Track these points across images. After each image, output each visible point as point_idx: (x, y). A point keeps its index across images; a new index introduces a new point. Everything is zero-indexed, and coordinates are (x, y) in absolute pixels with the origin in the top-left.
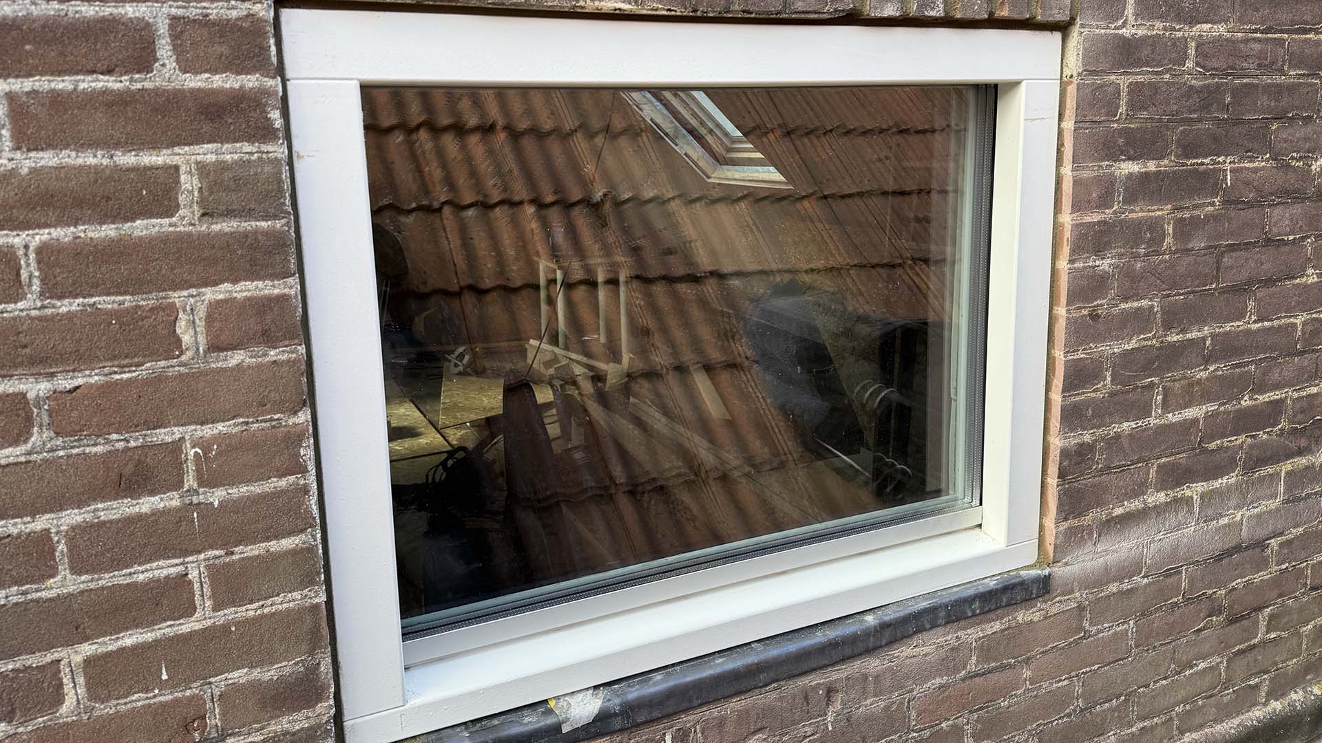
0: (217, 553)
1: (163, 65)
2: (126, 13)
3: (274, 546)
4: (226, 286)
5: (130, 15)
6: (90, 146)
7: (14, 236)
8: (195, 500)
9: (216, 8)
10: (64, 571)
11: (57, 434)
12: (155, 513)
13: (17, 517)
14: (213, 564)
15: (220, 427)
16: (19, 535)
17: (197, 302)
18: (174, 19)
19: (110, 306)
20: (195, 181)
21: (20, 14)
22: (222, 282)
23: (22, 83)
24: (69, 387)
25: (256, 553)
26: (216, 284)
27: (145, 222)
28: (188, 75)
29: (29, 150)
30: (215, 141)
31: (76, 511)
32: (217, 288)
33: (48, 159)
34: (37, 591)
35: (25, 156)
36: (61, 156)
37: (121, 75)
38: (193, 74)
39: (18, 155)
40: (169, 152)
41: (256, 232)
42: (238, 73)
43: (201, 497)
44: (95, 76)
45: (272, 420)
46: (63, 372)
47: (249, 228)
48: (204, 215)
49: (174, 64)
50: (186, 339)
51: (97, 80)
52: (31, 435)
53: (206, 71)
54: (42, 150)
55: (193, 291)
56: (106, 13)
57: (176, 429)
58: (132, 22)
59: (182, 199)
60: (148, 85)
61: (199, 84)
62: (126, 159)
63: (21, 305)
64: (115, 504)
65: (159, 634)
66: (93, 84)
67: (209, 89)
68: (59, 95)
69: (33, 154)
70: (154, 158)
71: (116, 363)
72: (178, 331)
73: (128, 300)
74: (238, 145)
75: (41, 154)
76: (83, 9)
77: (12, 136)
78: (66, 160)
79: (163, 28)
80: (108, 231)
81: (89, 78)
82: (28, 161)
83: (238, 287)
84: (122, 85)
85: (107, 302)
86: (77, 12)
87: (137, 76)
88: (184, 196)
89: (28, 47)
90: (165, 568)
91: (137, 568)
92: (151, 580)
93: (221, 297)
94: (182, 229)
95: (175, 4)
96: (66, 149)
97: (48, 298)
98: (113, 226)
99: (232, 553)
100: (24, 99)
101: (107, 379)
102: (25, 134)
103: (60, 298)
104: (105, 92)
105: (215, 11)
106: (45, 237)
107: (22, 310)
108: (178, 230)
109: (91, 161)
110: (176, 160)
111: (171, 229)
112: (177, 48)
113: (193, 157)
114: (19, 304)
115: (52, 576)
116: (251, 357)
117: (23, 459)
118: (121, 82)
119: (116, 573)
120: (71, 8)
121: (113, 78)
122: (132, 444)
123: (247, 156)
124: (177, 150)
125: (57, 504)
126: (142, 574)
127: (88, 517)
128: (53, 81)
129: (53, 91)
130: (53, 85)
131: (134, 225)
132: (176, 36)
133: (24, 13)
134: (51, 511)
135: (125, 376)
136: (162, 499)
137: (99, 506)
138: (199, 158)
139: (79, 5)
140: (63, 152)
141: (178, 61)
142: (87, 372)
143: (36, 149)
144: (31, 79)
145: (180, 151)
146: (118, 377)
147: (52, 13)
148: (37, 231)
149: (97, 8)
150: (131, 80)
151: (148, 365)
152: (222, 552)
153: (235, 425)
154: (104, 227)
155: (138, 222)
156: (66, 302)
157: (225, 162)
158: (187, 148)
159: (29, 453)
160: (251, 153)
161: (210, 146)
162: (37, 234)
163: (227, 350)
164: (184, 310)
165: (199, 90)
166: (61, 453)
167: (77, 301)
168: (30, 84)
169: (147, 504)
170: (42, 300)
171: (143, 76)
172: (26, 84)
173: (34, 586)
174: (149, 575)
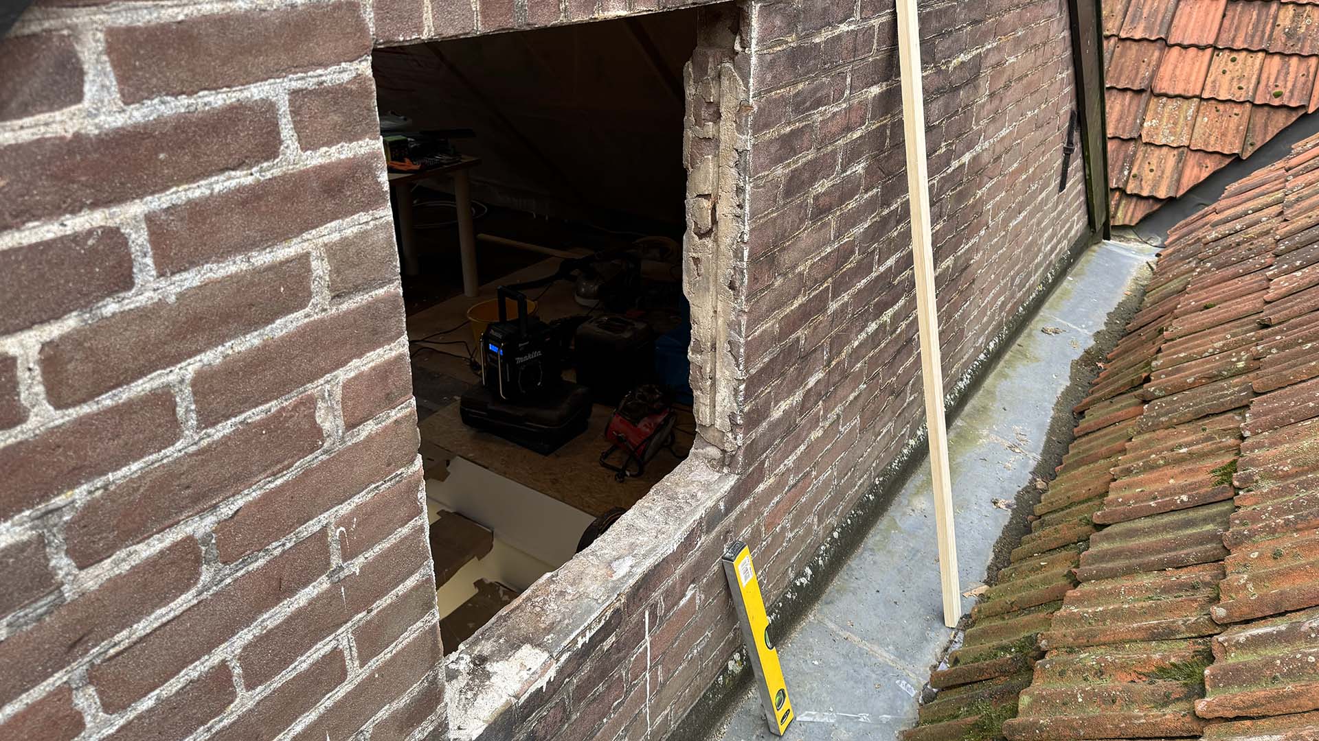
0: (360, 615)
1: (287, 147)
2: (252, 96)
3: (401, 589)
4: (355, 362)
5: (257, 97)
6: (229, 253)
7: (167, 374)
8: (342, 575)
9: (330, 74)
10: (241, 691)
11: (225, 563)
12: (311, 603)
13: (196, 660)
14: (359, 627)
15: (357, 500)
16: (200, 675)
17: (333, 386)
18: (294, 93)
19: (258, 418)
20: (326, 265)
21: (151, 118)
22: (351, 359)
23: (159, 199)
24: (231, 513)
25: (389, 601)
26: (345, 363)
27: (283, 320)
28: (309, 152)
29: (173, 274)
30: (337, 218)
31: (246, 630)
32: (347, 367)
33: (191, 279)
34: (221, 721)
35: (169, 282)
36: (202, 272)
37: (251, 167)
38: (313, 150)
39: (163, 283)
40: (299, 239)
41: (377, 301)
42: (351, 141)
43: (346, 571)
44: (227, 173)
45: (395, 477)
46: (224, 500)
47: (370, 299)
48: (333, 298)
49: (296, 143)
50: (327, 426)
51: (229, 178)
52: (200, 574)
53: (323, 145)
54: (186, 270)
55: (328, 377)
56: (234, 100)
57: (321, 517)
58: (257, 105)
59: (314, 287)
60: (277, 172)
61: (320, 160)
62: (262, 258)
63: (179, 445)
64: (276, 609)
65: (322, 709)
66: (227, 184)
67: (329, 164)
68: (196, 204)
69: (177, 277)
70: (287, 250)
71: (269, 472)
72: (319, 421)
73: (274, 406)
74: (356, 217)
75: (185, 275)
76: (211, 99)
77: (155, 263)
78: (209, 275)
79: (284, 107)
80: (253, 340)
81: (222, 178)
82: (172, 287)
83: (365, 359)
84: (252, 177)
85: (255, 414)
86: (206, 104)
87: (265, 165)
88: (316, 283)
89: (162, 156)
90: (322, 648)
91: (299, 659)
92: (313, 665)
93: (352, 374)
94: (316, 317)
95: (295, 76)
96: (207, 263)
97: (204, 428)
98: (256, 333)
99: (372, 610)
100: (163, 217)
101: (263, 491)
102: (169, 257)
103: (214, 424)
104: (240, 190)
105: (329, 77)
106: (198, 365)
107: (180, 451)
108: (312, 319)
109: (233, 269)
110: (307, 246)
111: (307, 320)
112: (298, 127)
113: (320, 240)
114: (177, 444)
115: (232, 701)
116: (377, 424)
117: (195, 602)
118: (252, 174)
119: (284, 672)
120: (199, 100)
121: (245, 172)
122: (288, 545)
123: (364, 227)
124: (305, 236)
125: (228, 632)
126: (303, 663)
127: (257, 632)
128: (189, 189)
129: (189, 202)
130: (190, 195)
131: (274, 326)
132: (295, 112)
133: (155, 116)
134: (225, 640)
135: (279, 482)
136: (314, 587)
137: (265, 616)
138: (326, 240)
139: (206, 96)
140: (205, 267)
141: (299, 141)
142: (246, 492)
143: (180, 271)
144: (168, 193)
145: (309, 237)
146: (272, 485)
147: (183, 110)
148: (189, 361)
149: (224, 96)
150: (261, 171)
151: (297, 464)
152: (364, 613)
153: (368, 493)
154: (248, 337)
155: (278, 322)
156: (219, 426)
157: (347, 238)
158: (314, 232)
159: (200, 593)
160: (367, 223)
161: (333, 224)
162: (189, 364)
163: (359, 424)
164: (323, 398)
165: (321, 167)
166: (229, 580)
167: (229, 422)
168: (168, 198)
169: (303, 597)
170: (198, 433)
171: (270, 164)
172: (163, 199)
173: (217, 719)
174: (310, 661)
